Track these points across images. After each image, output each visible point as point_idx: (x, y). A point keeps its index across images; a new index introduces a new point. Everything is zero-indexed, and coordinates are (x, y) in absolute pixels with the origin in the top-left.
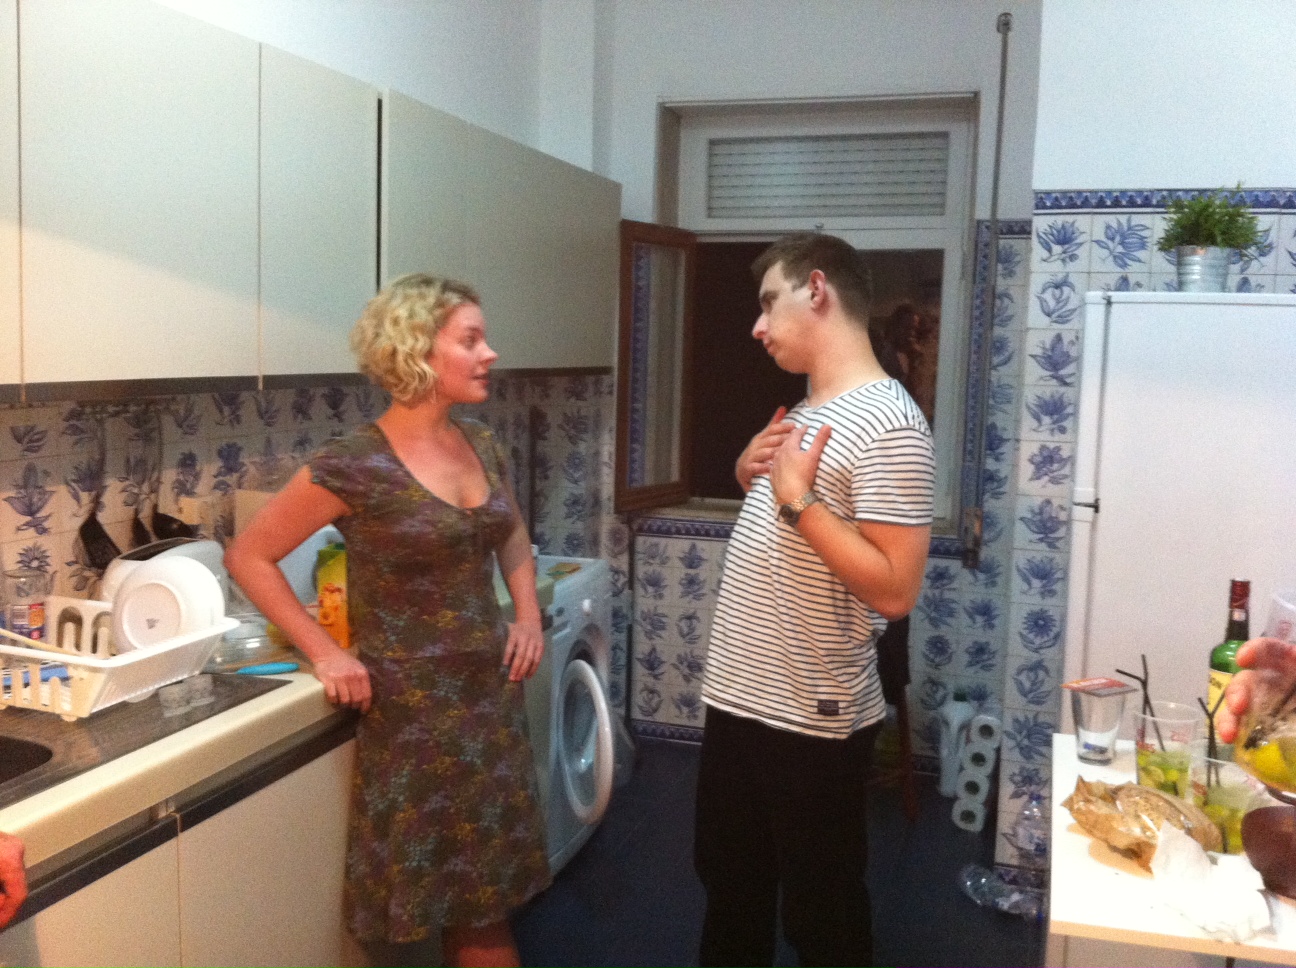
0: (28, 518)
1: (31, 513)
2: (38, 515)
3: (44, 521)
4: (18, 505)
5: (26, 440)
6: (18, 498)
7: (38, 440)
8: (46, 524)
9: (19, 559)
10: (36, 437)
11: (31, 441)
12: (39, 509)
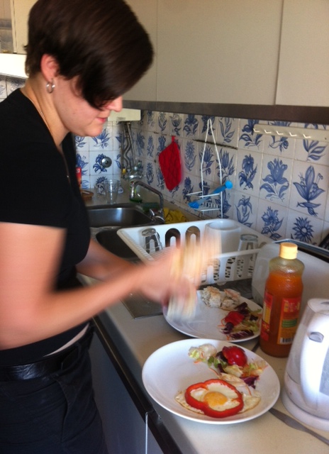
0: (305, 201)
1: (308, 199)
2: (311, 201)
3: (315, 207)
4: (300, 189)
5: (311, 150)
6: (302, 186)
7: (318, 152)
8: (315, 210)
9: (296, 222)
10: (317, 150)
11: (313, 152)
12: (312, 198)
